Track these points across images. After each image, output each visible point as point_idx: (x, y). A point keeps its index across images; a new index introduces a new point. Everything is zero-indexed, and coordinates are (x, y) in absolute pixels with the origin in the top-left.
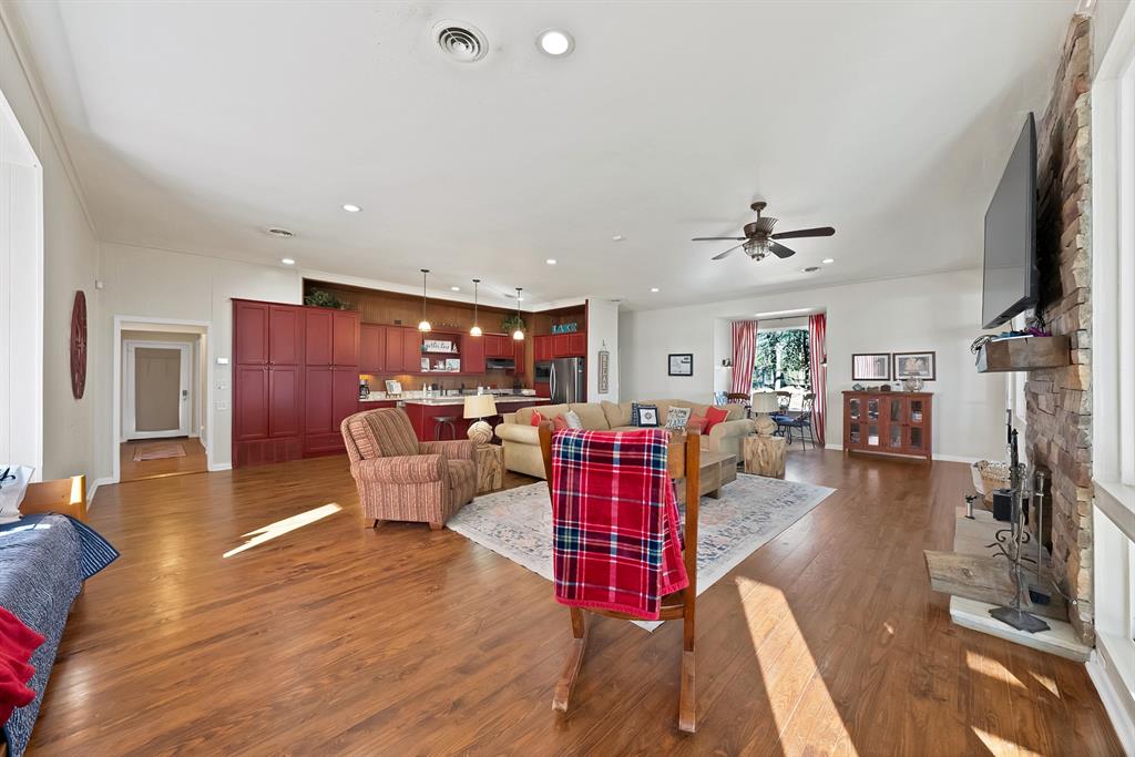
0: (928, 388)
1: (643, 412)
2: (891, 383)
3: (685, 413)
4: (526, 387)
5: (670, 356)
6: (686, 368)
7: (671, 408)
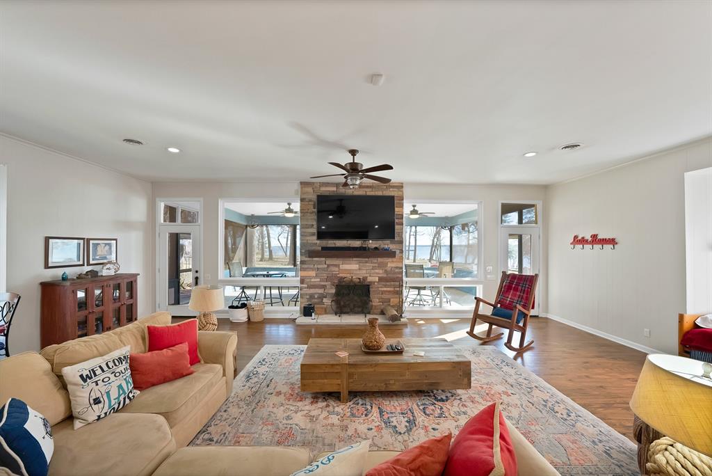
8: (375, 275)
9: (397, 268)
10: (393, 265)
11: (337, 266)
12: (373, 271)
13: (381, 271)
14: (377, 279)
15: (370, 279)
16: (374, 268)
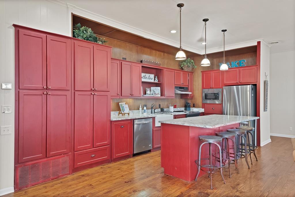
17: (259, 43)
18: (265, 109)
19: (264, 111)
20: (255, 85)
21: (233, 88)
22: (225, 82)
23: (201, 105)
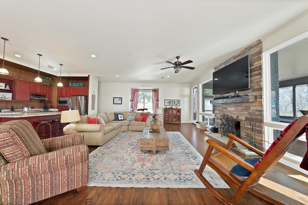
0: (179, 107)
1: (119, 116)
2: (172, 106)
3: (134, 115)
4: (51, 108)
5: (114, 98)
6: (120, 102)
7: (128, 114)
8: (243, 115)
9: (257, 110)
10: (255, 108)
11: (226, 108)
12: (241, 112)
13: (246, 113)
14: (244, 118)
15: (240, 118)
16: (242, 110)
17: (89, 75)
18: (93, 108)
19: (92, 110)
20: (86, 96)
21: (79, 97)
22: (71, 94)
23: (56, 106)
